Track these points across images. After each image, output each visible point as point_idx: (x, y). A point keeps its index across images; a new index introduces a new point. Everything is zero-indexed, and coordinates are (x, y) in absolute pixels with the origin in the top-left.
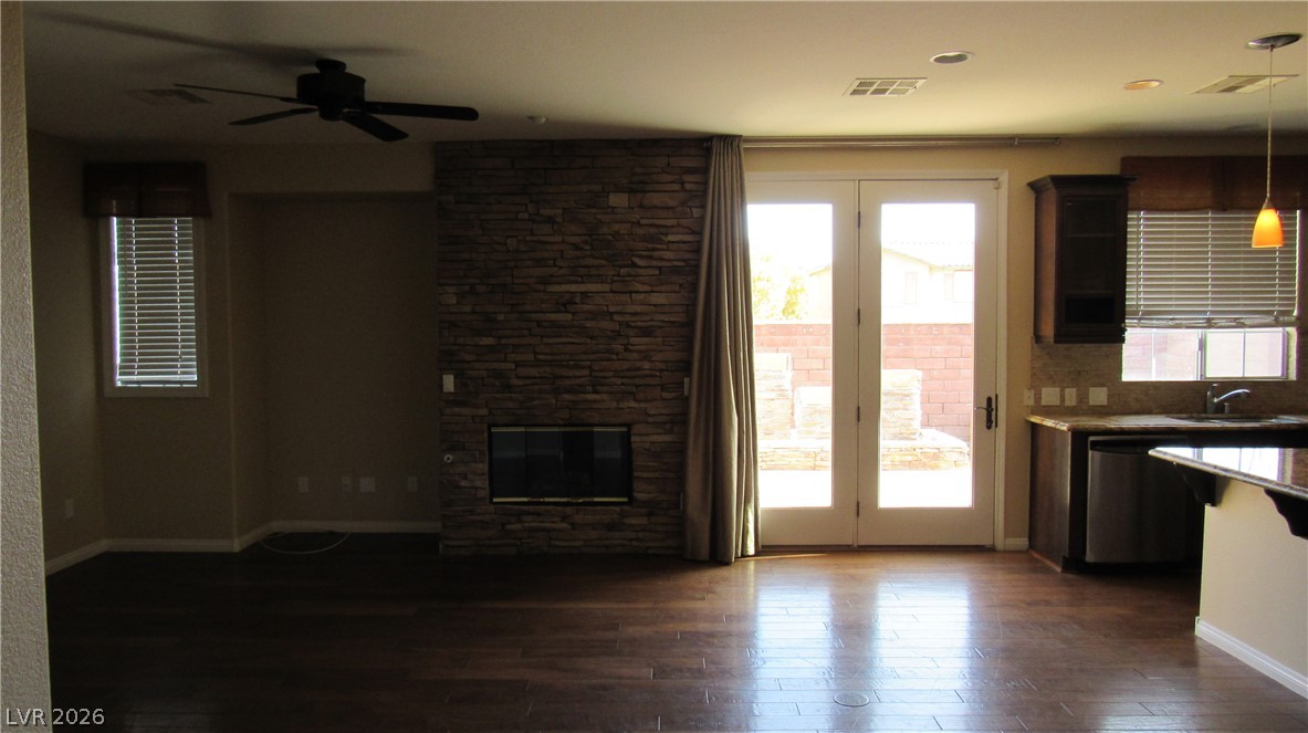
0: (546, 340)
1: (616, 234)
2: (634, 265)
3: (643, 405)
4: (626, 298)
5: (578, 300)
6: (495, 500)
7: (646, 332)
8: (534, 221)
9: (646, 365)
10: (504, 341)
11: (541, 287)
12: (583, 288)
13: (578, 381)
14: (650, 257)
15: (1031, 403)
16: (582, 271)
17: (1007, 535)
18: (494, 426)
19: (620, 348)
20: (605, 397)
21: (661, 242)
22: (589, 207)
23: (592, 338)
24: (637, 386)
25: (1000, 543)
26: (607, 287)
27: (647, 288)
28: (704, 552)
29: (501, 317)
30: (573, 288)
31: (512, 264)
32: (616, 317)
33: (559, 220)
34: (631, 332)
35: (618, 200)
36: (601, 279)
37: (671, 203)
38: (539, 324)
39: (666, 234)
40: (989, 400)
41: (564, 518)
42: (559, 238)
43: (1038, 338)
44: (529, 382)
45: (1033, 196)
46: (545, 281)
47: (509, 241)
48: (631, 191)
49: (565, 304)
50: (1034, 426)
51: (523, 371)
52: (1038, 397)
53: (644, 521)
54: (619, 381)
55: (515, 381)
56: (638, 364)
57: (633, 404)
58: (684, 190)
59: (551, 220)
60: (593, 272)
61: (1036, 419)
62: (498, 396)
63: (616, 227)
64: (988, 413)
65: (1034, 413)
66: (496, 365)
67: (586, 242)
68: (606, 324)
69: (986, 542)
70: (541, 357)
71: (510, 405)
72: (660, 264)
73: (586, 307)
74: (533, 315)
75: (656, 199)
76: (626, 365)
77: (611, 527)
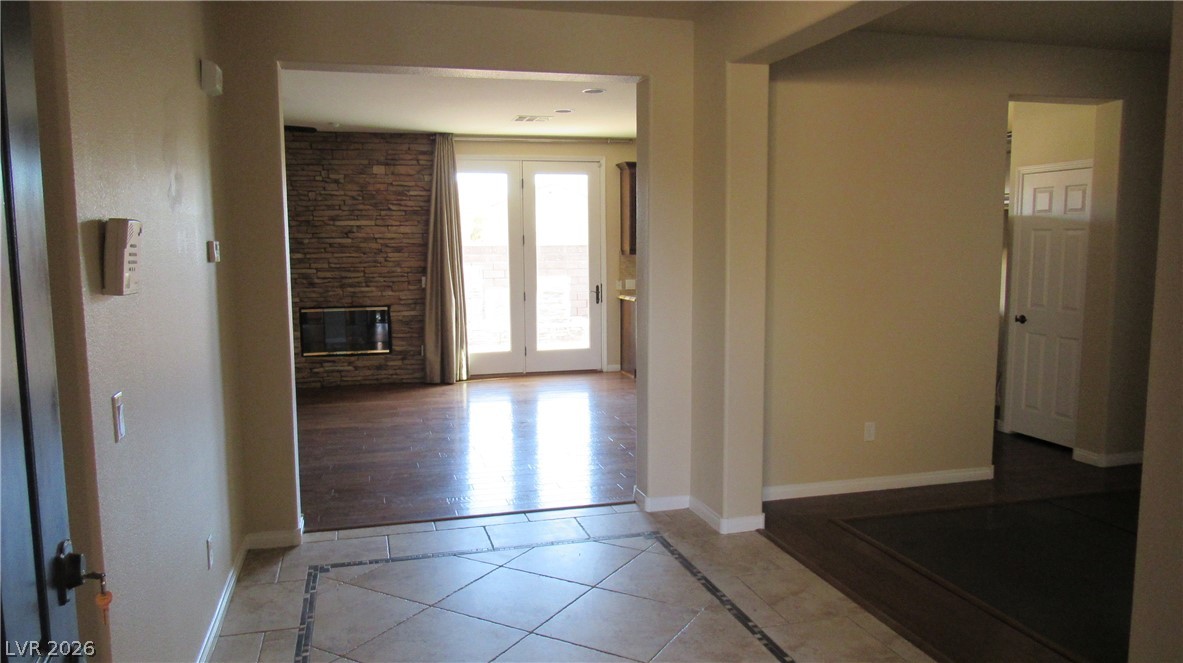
0: (336, 255)
1: (378, 191)
2: (389, 209)
3: (397, 294)
4: (383, 229)
5: (355, 230)
6: (305, 354)
7: (398, 250)
8: (326, 182)
9: (399, 270)
10: (308, 256)
11: (331, 223)
12: (358, 223)
13: (356, 280)
14: (400, 205)
15: (620, 288)
16: (357, 213)
17: (608, 364)
18: (304, 308)
19: (382, 260)
20: (374, 289)
21: (406, 195)
22: (361, 173)
23: (364, 254)
24: (393, 282)
25: (605, 369)
26: (373, 223)
27: (398, 223)
28: (437, 379)
29: (306, 241)
30: (352, 223)
31: (312, 208)
32: (379, 241)
33: (342, 181)
34: (389, 250)
35: (378, 170)
36: (369, 218)
37: (412, 172)
38: (331, 245)
39: (408, 191)
40: (597, 287)
41: (350, 364)
42: (342, 193)
43: (623, 251)
44: (326, 281)
45: (619, 171)
46: (334, 219)
47: (310, 194)
48: (387, 164)
49: (347, 233)
50: (621, 300)
51: (321, 274)
52: (624, 285)
53: (399, 363)
54: (382, 280)
55: (317, 281)
56: (393, 269)
57: (390, 293)
58: (419, 164)
59: (336, 182)
60: (364, 213)
61: (621, 297)
62: (305, 290)
63: (378, 186)
64: (597, 294)
65: (621, 294)
66: (304, 271)
67: (359, 195)
68: (374, 245)
69: (598, 367)
70: (333, 266)
71: (314, 295)
72: (405, 208)
73: (360, 235)
74: (328, 240)
75: (402, 170)
76: (385, 270)
77: (379, 368)
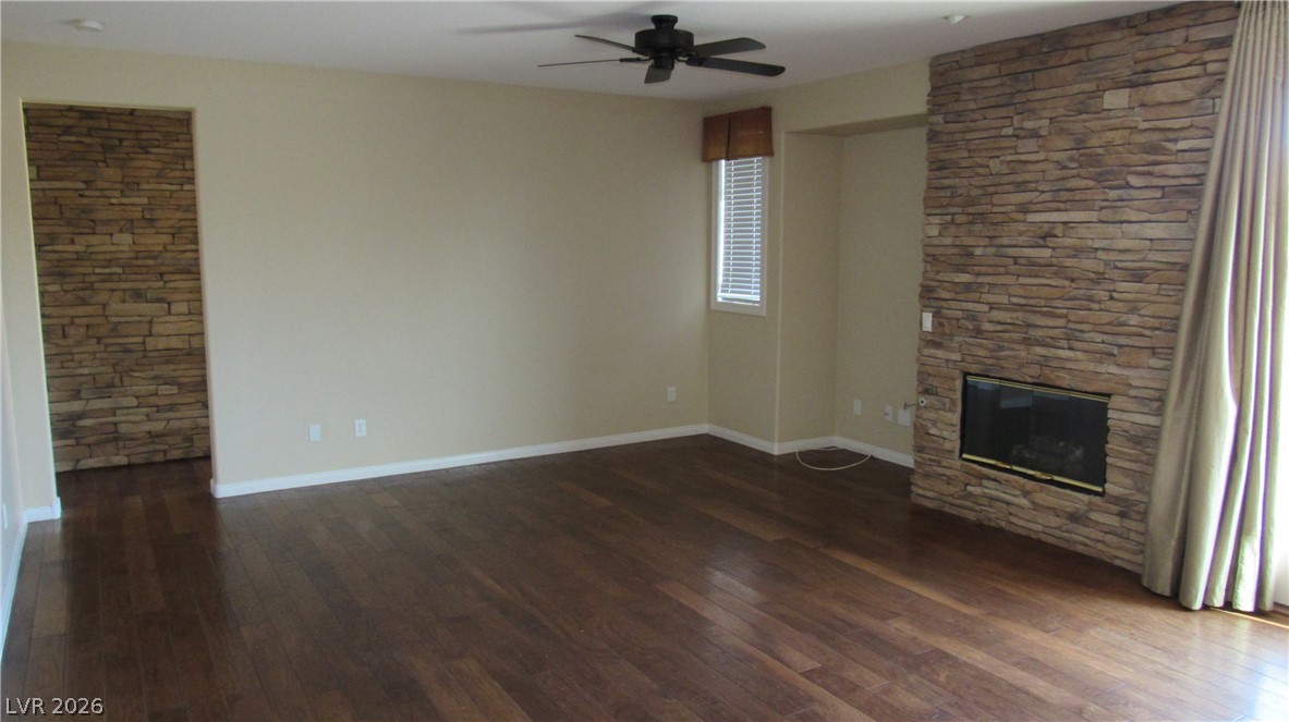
0: (1023, 280)
1: (1108, 145)
2: (1128, 186)
3: (1126, 372)
4: (1111, 229)
5: (1058, 231)
6: (965, 456)
7: (1138, 276)
8: (1017, 136)
9: (1134, 320)
10: (981, 279)
11: (1020, 216)
12: (1064, 217)
13: (1051, 332)
14: (1150, 174)
16: (1064, 195)
18: (971, 374)
19: (1104, 295)
20: (1079, 355)
21: (1170, 153)
22: (1081, 113)
23: (1073, 280)
24: (1120, 346)
26: (1093, 216)
27: (1144, 216)
29: (978, 251)
30: (1054, 217)
31: (992, 189)
32: (1100, 255)
33: (1043, 132)
34: (1116, 274)
35: (1115, 100)
36: (1085, 205)
37: (1184, 95)
38: (1015, 259)
39: (1176, 141)
41: (1026, 494)
42: (1041, 156)
44: (999, 328)
46: (1024, 209)
47: (991, 163)
48: (1132, 85)
49: (1045, 236)
51: (996, 315)
53: (1114, 521)
54: (1100, 338)
55: (987, 326)
56: (1124, 318)
57: (1113, 369)
58: (1207, 74)
59: (1034, 134)
60: (1078, 196)
62: (970, 340)
63: (1110, 135)
66: (970, 306)
67: (1072, 159)
68: (1088, 264)
70: (1015, 300)
71: (981, 353)
72: (1162, 182)
73: (1067, 241)
74: (1010, 251)
75: (1160, 93)
76: (1106, 317)
77: (1074, 517)
